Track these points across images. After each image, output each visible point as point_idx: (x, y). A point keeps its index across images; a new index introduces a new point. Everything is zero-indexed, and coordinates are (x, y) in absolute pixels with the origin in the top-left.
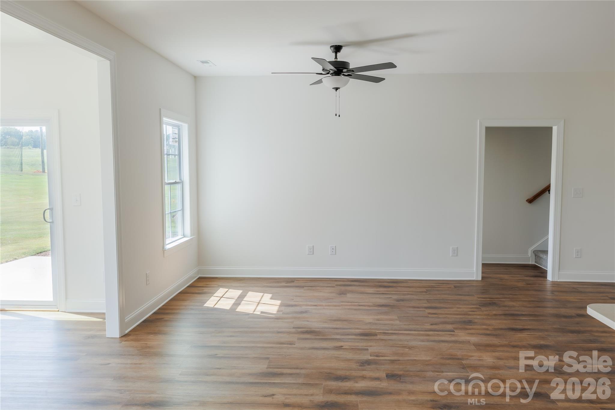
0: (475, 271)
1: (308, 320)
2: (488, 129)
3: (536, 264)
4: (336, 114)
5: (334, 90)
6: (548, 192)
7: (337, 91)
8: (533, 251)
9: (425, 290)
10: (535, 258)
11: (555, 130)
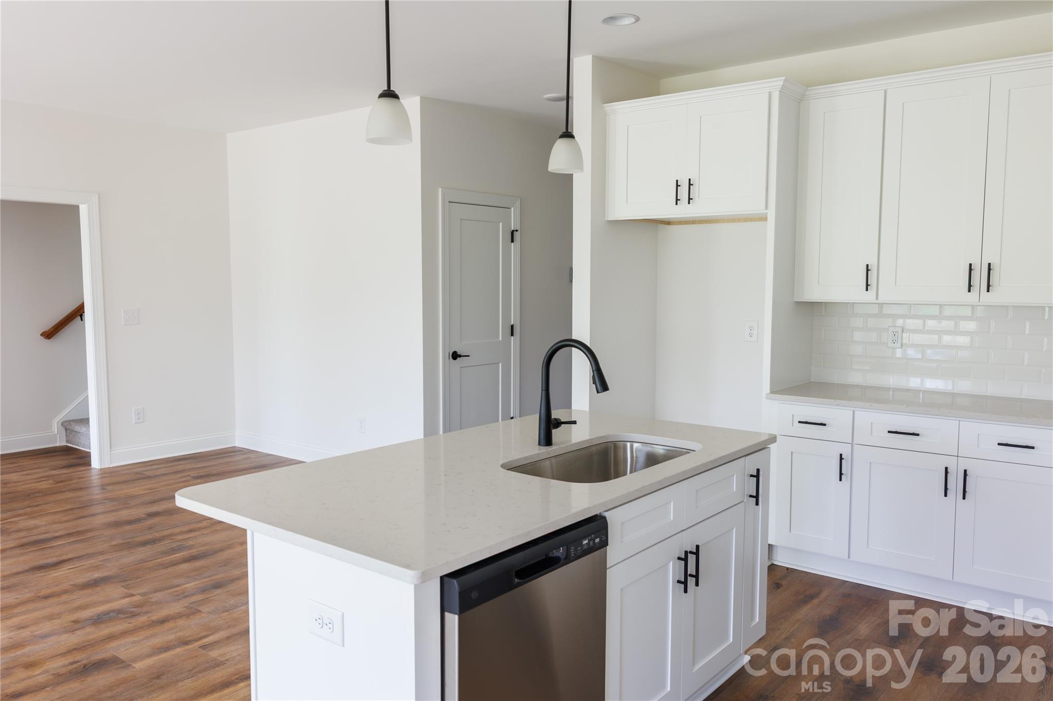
3: (68, 445)
8: (61, 424)
10: (65, 434)
11: (83, 210)
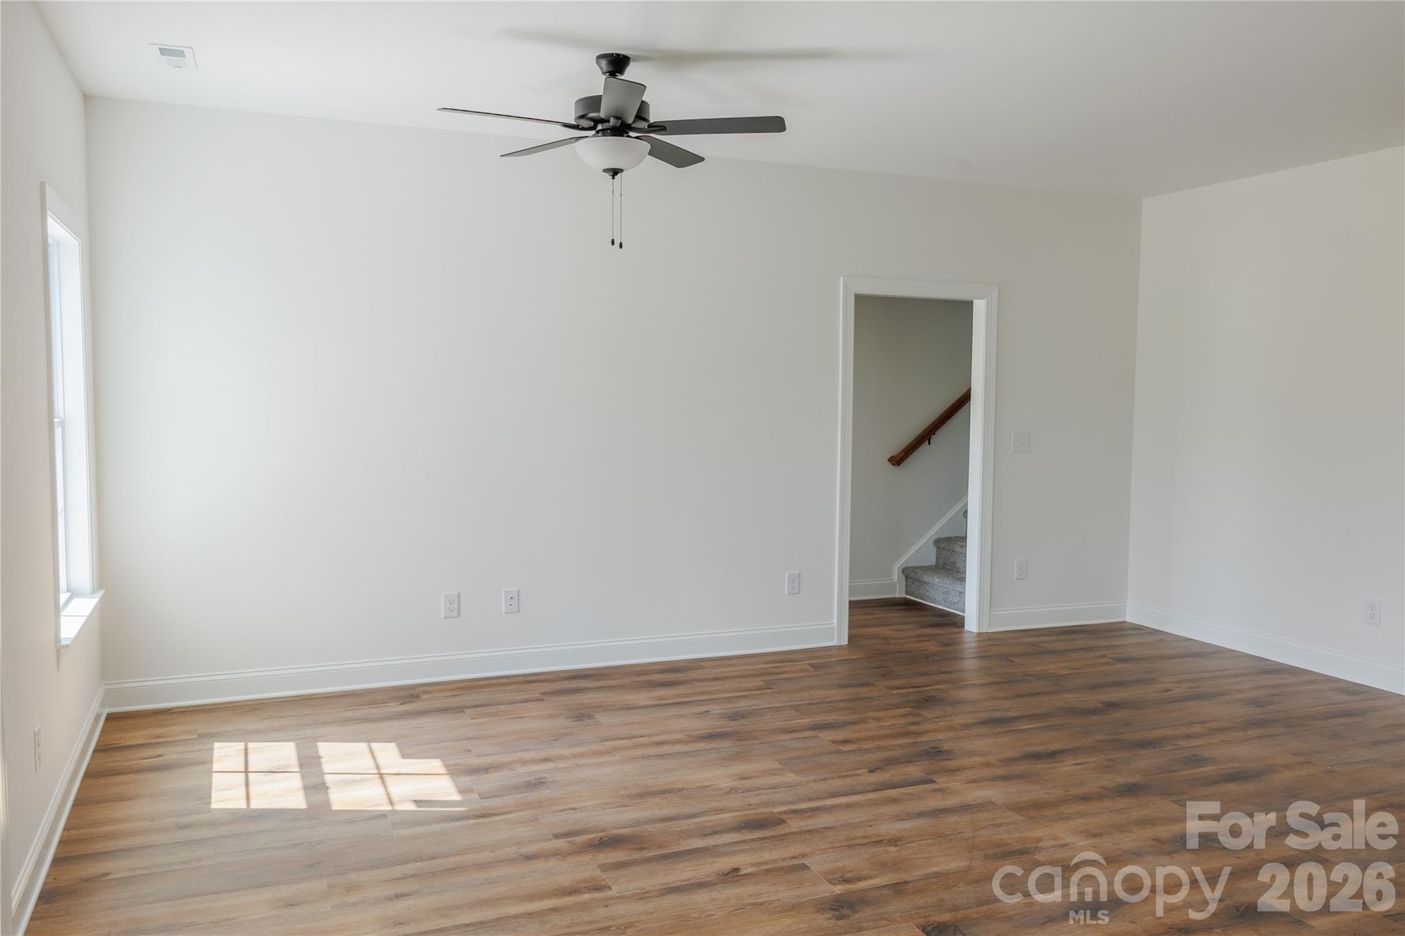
0: (836, 625)
1: (572, 806)
2: (860, 299)
3: (908, 597)
4: (613, 240)
5: (608, 176)
6: (927, 442)
7: (616, 177)
8: (901, 570)
9: (763, 683)
10: (906, 585)
11: (980, 309)
